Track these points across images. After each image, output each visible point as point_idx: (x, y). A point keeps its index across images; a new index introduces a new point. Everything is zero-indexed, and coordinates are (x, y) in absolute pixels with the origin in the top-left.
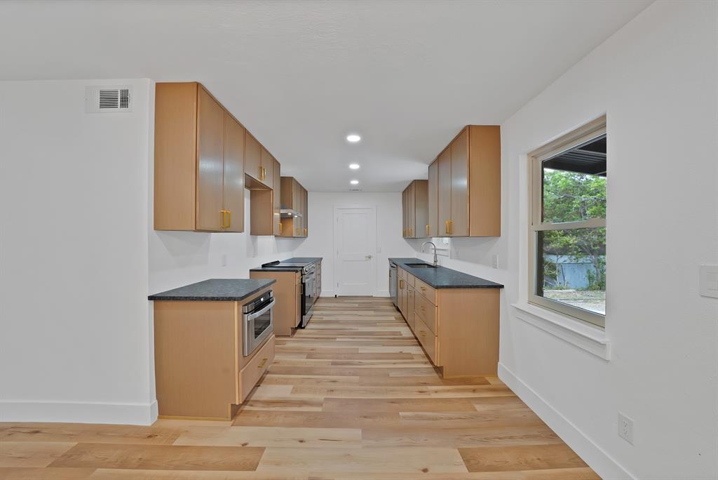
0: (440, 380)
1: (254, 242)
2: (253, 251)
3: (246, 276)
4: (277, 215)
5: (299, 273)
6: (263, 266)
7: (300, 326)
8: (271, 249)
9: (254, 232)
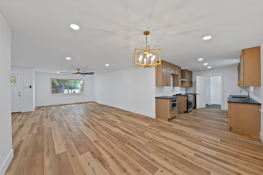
0: (229, 130)
1: (174, 88)
2: (174, 90)
3: (172, 96)
4: (180, 81)
5: (186, 97)
6: (176, 94)
7: (186, 112)
8: (179, 90)
9: (174, 86)
